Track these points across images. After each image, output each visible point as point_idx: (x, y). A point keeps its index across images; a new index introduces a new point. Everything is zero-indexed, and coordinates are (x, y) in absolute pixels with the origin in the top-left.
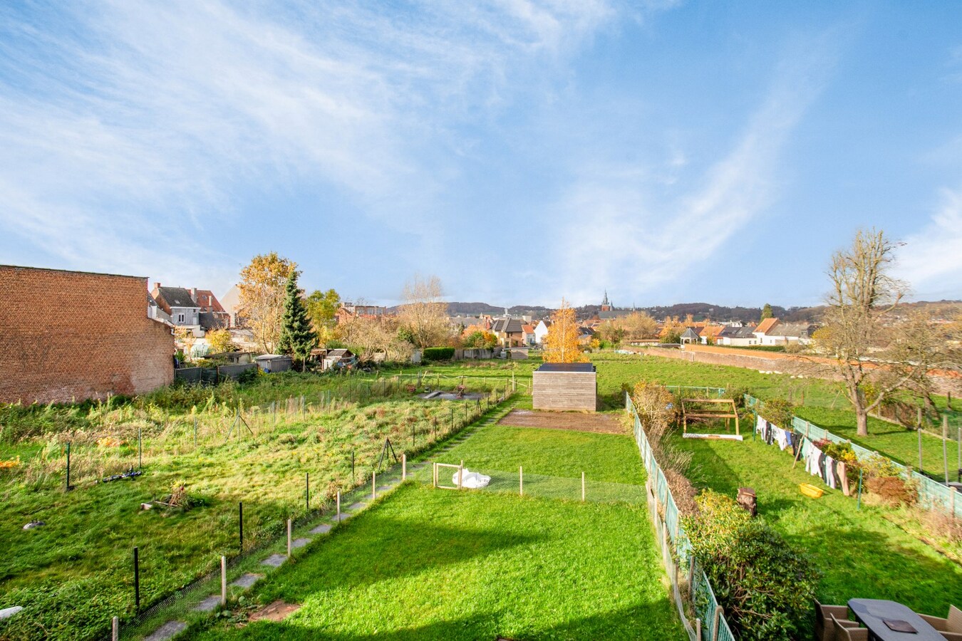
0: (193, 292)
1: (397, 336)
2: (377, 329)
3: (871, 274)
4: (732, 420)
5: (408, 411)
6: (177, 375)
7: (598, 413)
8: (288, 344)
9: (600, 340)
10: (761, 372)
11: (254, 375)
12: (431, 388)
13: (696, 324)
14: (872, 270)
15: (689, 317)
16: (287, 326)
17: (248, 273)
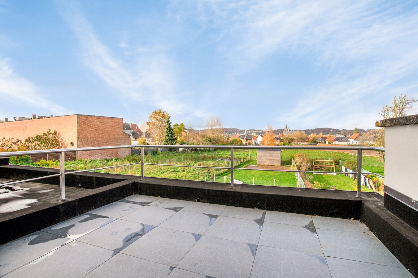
0: (130, 125)
1: (205, 139)
2: (198, 137)
3: (400, 114)
4: (333, 168)
5: (212, 164)
6: (132, 152)
7: (281, 166)
8: (167, 142)
9: (283, 142)
10: (350, 154)
11: (156, 152)
12: (219, 158)
13: (324, 136)
14: (400, 112)
15: (321, 134)
16: (167, 136)
17: (151, 117)
